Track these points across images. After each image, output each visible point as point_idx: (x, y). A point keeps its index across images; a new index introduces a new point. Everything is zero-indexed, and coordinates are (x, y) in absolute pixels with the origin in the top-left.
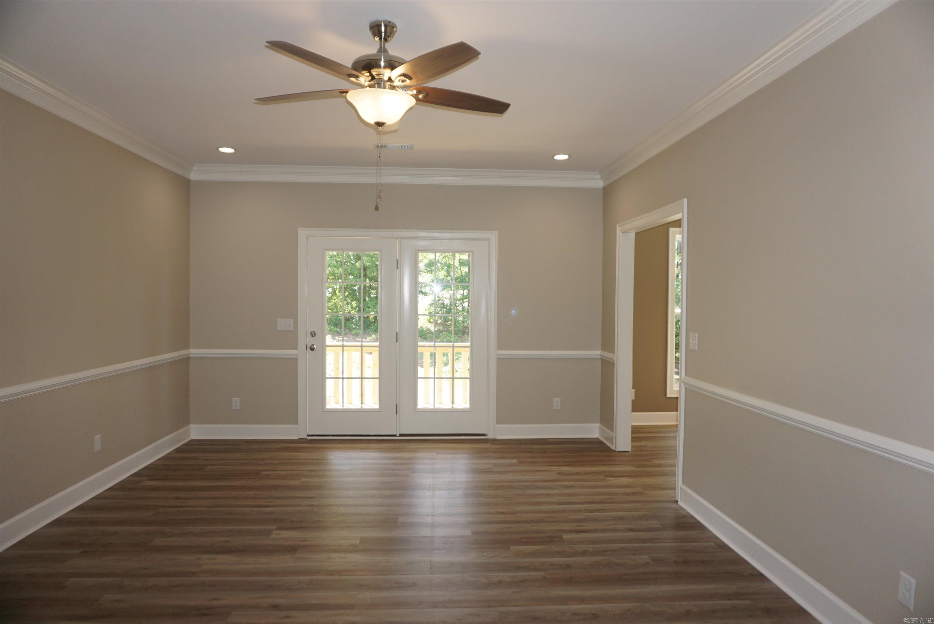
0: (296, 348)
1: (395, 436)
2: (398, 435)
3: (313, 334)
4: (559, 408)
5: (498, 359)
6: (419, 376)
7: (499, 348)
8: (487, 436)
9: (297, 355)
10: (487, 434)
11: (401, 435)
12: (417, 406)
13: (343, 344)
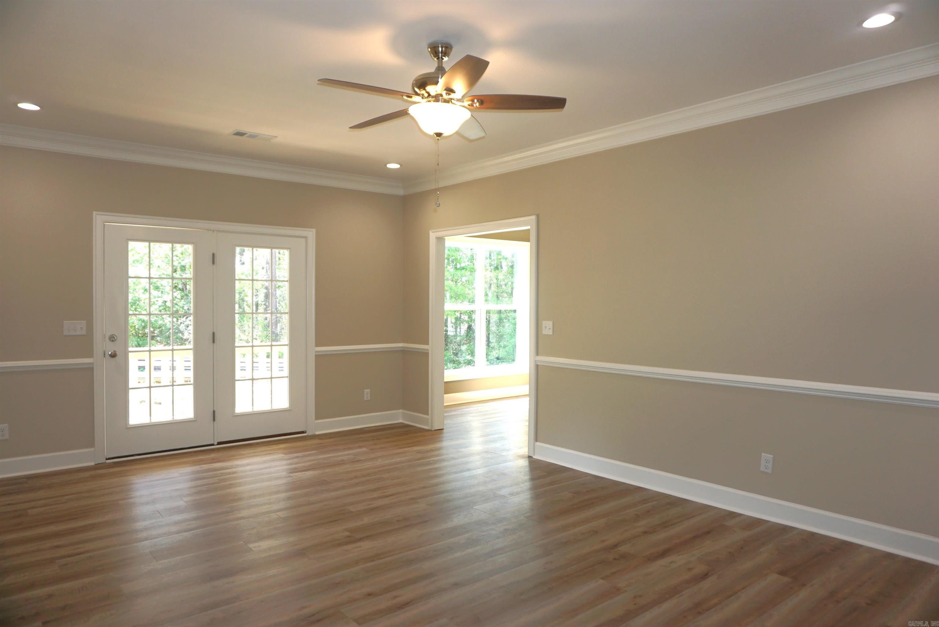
0: (91, 355)
1: (213, 445)
2: (216, 443)
3: (112, 339)
4: (369, 398)
5: (316, 355)
6: (236, 378)
7: (318, 343)
8: (306, 433)
9: (92, 364)
10: (306, 431)
11: (219, 443)
12: (235, 411)
13: (150, 349)
